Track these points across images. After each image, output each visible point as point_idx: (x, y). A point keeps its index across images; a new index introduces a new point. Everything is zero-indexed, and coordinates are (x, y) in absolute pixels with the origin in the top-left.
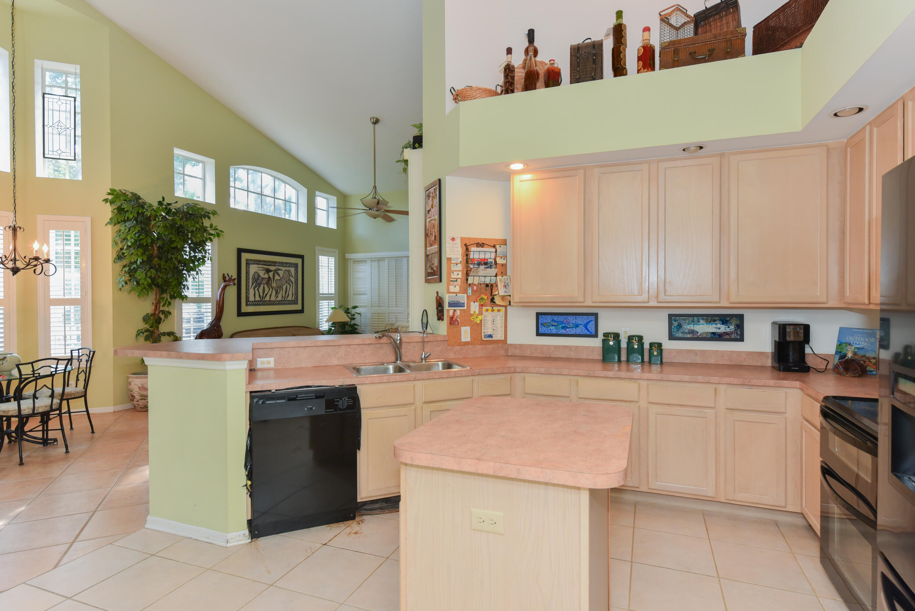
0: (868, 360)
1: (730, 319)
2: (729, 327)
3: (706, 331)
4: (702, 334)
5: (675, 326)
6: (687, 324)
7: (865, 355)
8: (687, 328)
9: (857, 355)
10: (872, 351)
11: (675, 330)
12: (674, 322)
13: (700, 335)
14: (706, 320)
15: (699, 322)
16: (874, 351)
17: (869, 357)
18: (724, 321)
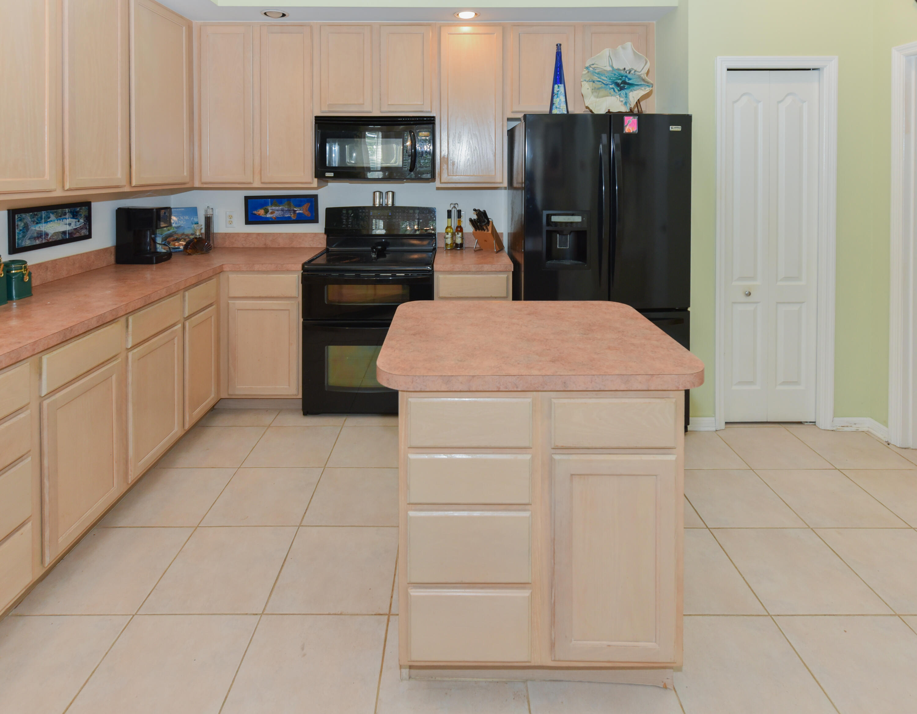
0: (187, 237)
1: (80, 209)
2: (79, 221)
3: (57, 231)
4: (52, 236)
5: (21, 228)
6: (35, 223)
7: (184, 233)
8: (35, 230)
9: (177, 234)
10: (188, 228)
11: (20, 236)
12: (19, 223)
13: (50, 238)
14: (56, 214)
15: (49, 218)
16: (190, 228)
17: (188, 234)
18: (75, 213)
